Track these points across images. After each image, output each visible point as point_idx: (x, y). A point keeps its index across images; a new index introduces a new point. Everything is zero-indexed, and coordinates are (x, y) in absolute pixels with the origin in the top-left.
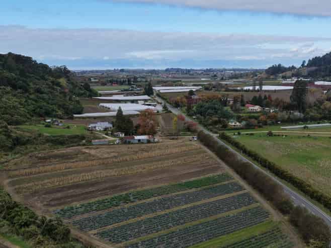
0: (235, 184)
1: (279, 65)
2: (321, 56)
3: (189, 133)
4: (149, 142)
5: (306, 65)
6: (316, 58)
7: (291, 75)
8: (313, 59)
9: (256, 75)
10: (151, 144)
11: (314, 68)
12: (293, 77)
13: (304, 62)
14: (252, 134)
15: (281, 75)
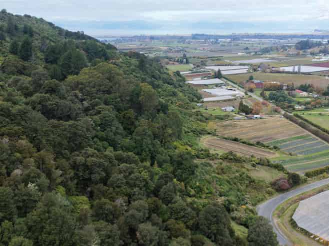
0: (314, 138)
3: (276, 113)
4: (261, 118)
7: (318, 51)
9: (286, 50)
10: (262, 120)
12: (320, 53)
14: (310, 114)
15: (309, 51)
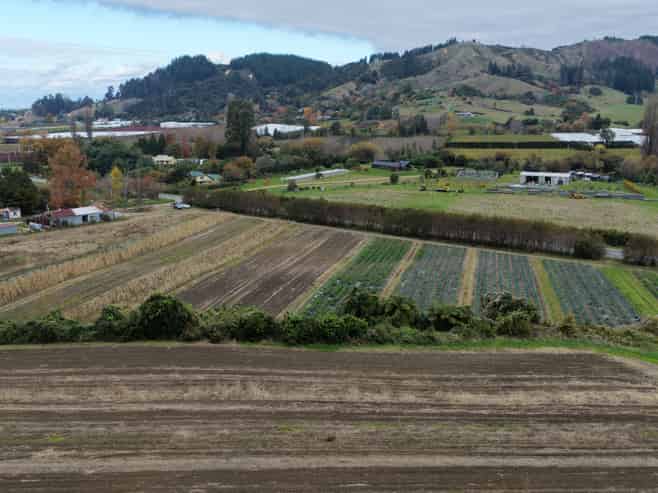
1: (58, 96)
2: (142, 77)
4: (104, 218)
5: (114, 94)
6: (132, 80)
8: (127, 83)
9: (13, 118)
11: (132, 101)
13: (111, 89)
15: (70, 115)
